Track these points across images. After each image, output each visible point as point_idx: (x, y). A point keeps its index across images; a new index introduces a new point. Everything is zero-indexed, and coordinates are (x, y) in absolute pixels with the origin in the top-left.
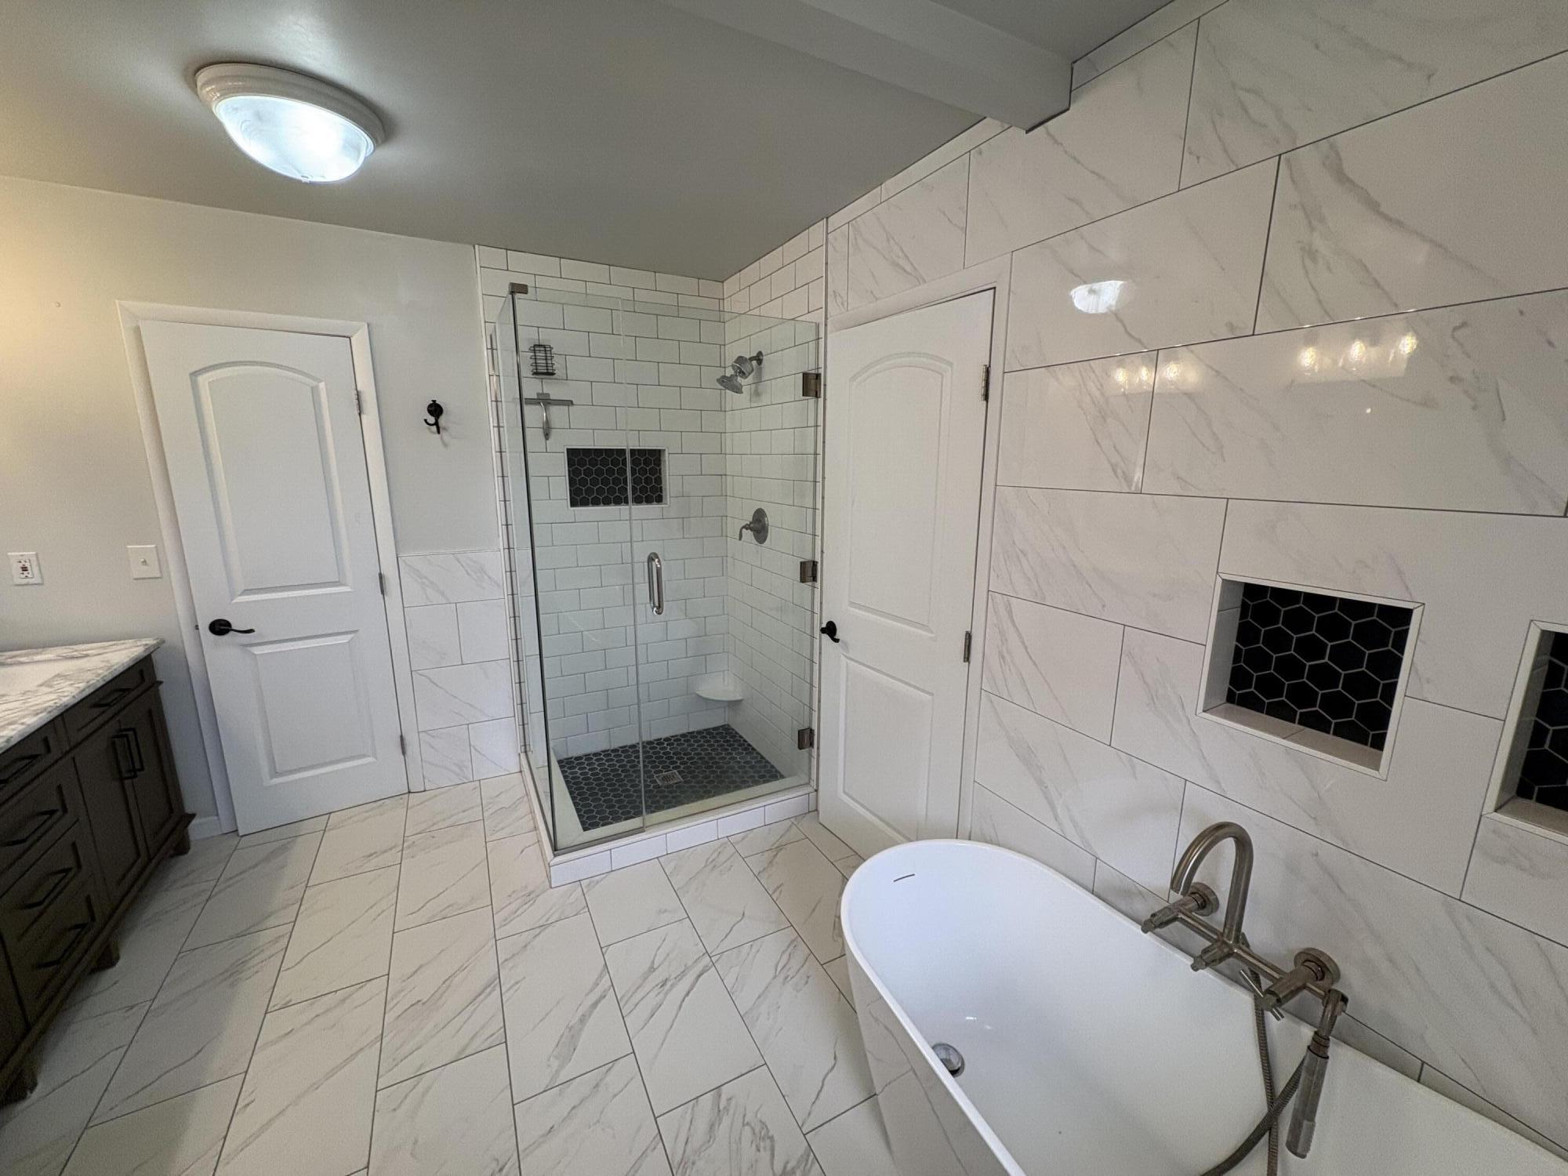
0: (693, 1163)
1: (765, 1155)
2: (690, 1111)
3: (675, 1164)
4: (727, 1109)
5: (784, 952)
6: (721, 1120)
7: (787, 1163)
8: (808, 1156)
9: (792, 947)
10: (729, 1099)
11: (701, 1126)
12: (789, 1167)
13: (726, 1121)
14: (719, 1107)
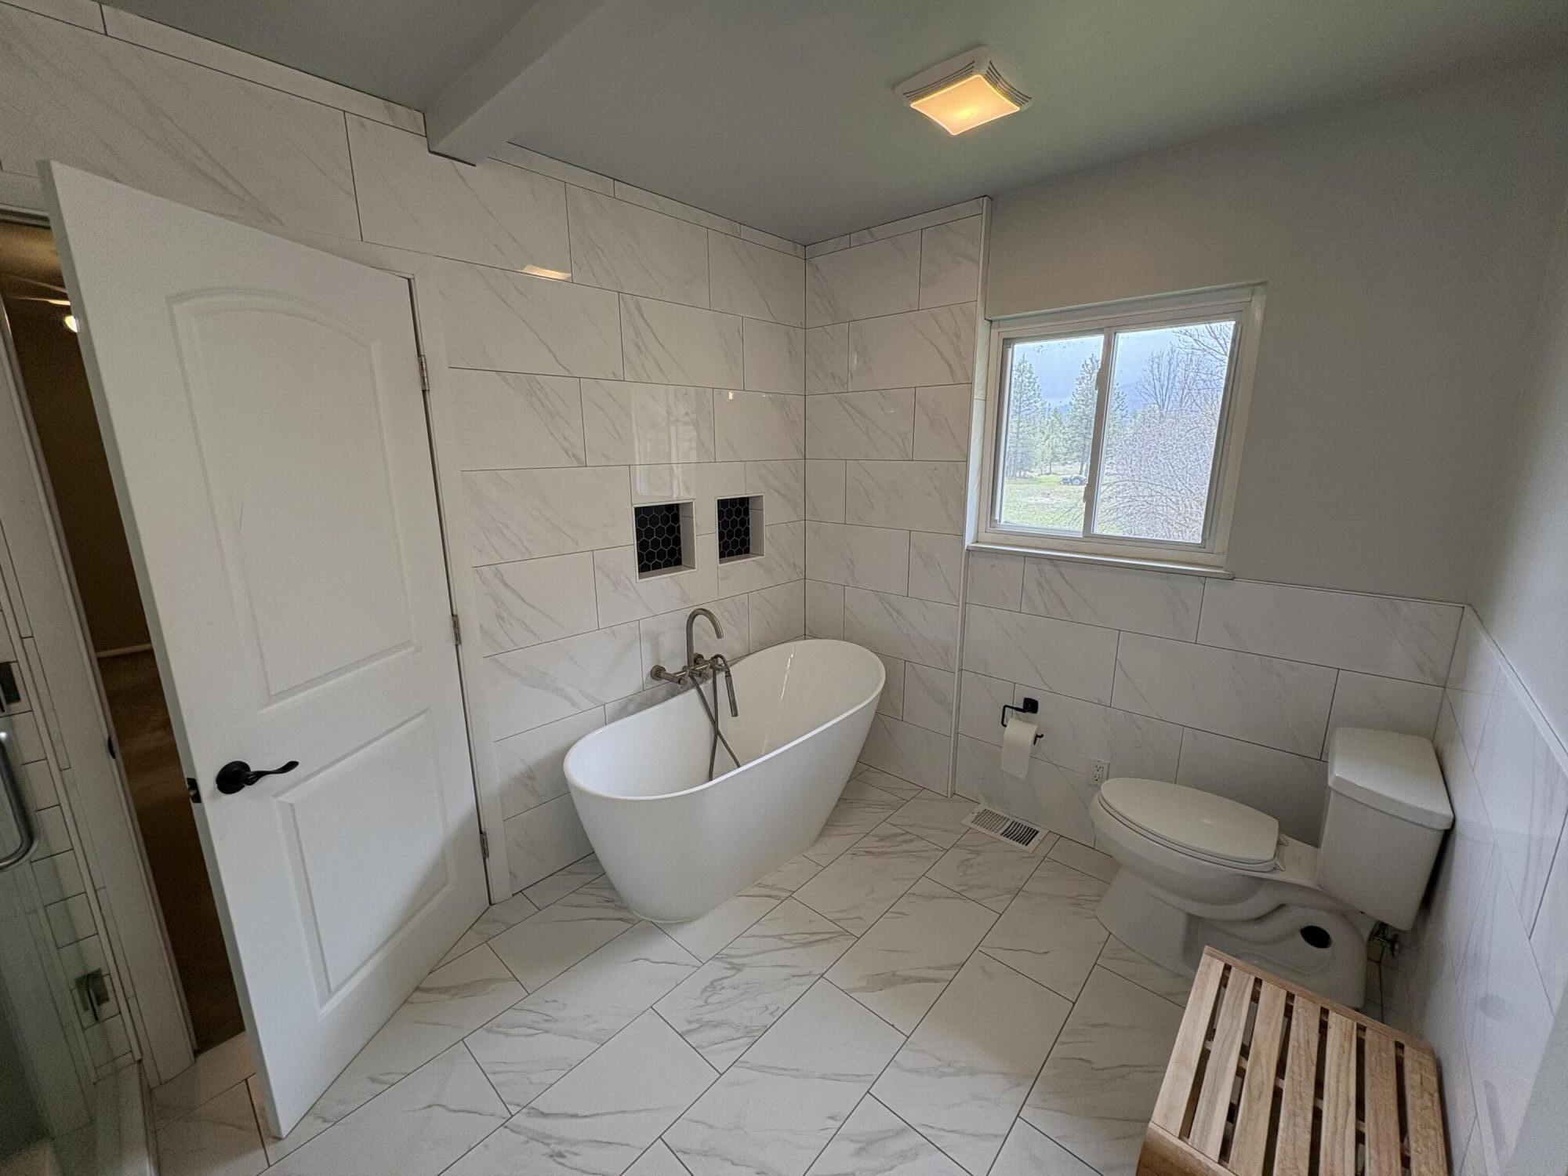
0: (746, 1027)
1: (726, 982)
2: (707, 1050)
3: (751, 1040)
4: (698, 1021)
5: (506, 1035)
6: (708, 1022)
7: (726, 968)
8: (717, 958)
9: (499, 1030)
10: (690, 1022)
11: (716, 1034)
12: (729, 966)
13: (707, 1018)
14: (698, 1028)
